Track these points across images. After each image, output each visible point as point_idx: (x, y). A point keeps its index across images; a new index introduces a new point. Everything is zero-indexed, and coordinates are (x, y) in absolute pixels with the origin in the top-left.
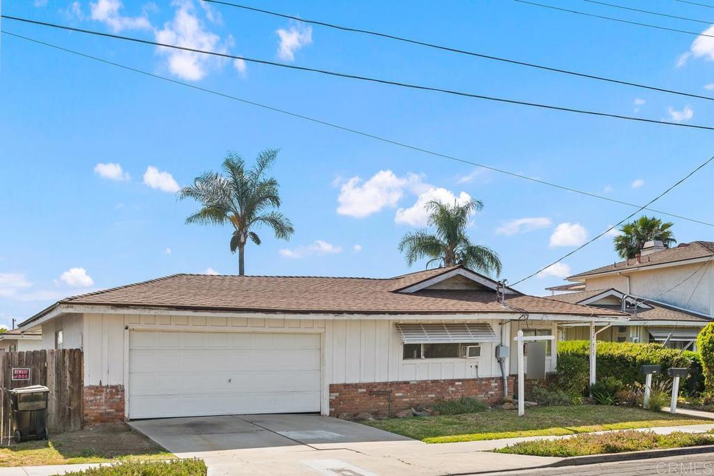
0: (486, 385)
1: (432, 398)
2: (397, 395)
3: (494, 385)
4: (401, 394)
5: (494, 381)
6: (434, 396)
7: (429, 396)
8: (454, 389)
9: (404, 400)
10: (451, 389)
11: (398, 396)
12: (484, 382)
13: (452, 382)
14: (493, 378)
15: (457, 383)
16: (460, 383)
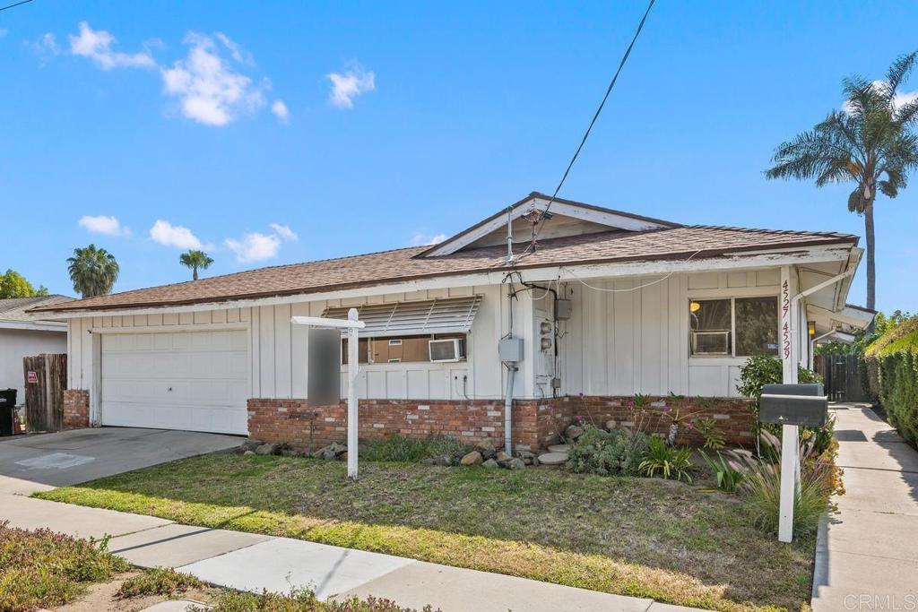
0: (477, 413)
1: (379, 430)
2: (327, 420)
3: (492, 414)
4: (333, 420)
5: (492, 407)
6: (382, 426)
7: (375, 425)
8: (416, 417)
9: (338, 429)
10: (411, 417)
11: (328, 423)
12: (472, 408)
13: (412, 405)
14: (491, 402)
15: (420, 407)
16: (427, 407)
